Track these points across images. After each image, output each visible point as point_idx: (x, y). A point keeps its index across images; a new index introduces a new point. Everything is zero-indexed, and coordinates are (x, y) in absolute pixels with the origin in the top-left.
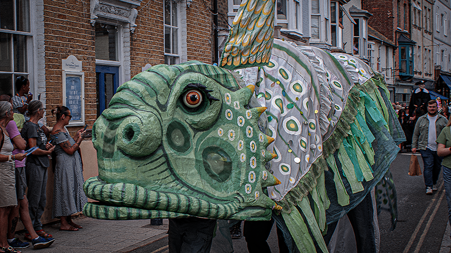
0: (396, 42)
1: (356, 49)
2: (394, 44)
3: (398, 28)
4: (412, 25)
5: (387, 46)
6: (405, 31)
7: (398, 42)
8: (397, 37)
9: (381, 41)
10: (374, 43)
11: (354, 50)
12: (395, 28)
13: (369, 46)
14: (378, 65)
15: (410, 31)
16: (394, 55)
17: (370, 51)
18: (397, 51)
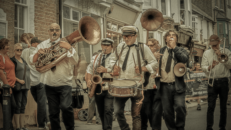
0: (215, 19)
1: (183, 20)
2: (213, 20)
3: (216, 7)
4: (226, 6)
5: (208, 21)
6: (221, 9)
7: (217, 18)
8: (216, 15)
9: (203, 16)
10: (197, 17)
11: (181, 21)
12: (213, 6)
13: (193, 19)
14: (201, 36)
15: (225, 10)
16: (213, 29)
17: (194, 23)
18: (216, 25)
